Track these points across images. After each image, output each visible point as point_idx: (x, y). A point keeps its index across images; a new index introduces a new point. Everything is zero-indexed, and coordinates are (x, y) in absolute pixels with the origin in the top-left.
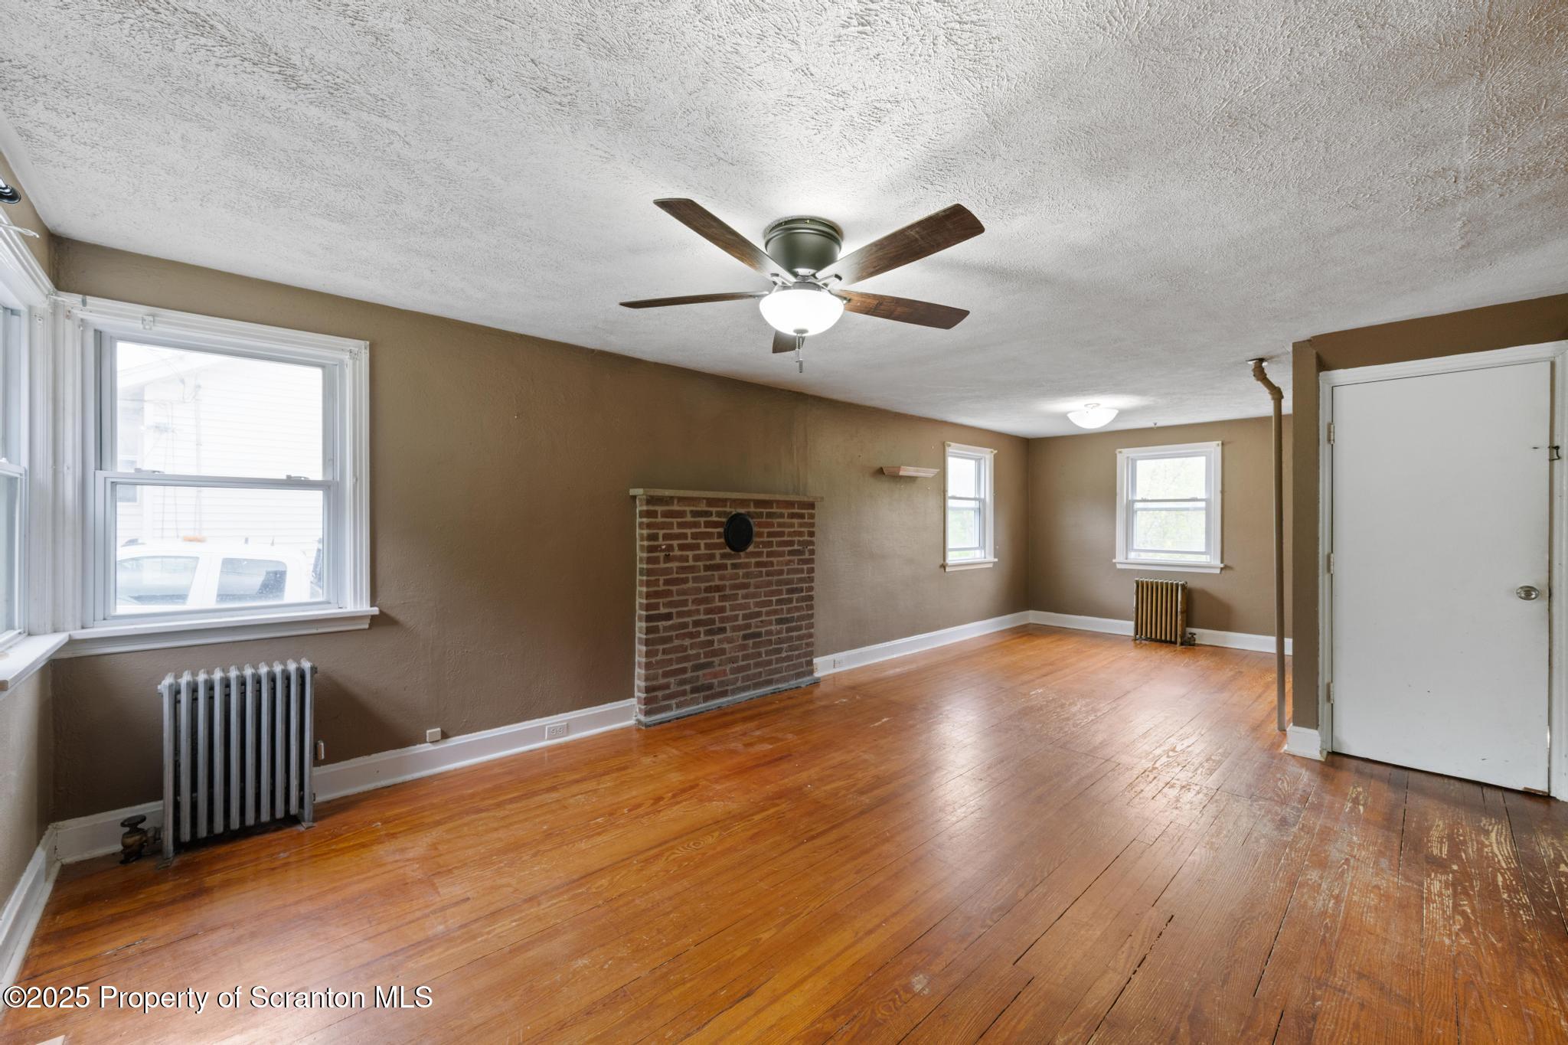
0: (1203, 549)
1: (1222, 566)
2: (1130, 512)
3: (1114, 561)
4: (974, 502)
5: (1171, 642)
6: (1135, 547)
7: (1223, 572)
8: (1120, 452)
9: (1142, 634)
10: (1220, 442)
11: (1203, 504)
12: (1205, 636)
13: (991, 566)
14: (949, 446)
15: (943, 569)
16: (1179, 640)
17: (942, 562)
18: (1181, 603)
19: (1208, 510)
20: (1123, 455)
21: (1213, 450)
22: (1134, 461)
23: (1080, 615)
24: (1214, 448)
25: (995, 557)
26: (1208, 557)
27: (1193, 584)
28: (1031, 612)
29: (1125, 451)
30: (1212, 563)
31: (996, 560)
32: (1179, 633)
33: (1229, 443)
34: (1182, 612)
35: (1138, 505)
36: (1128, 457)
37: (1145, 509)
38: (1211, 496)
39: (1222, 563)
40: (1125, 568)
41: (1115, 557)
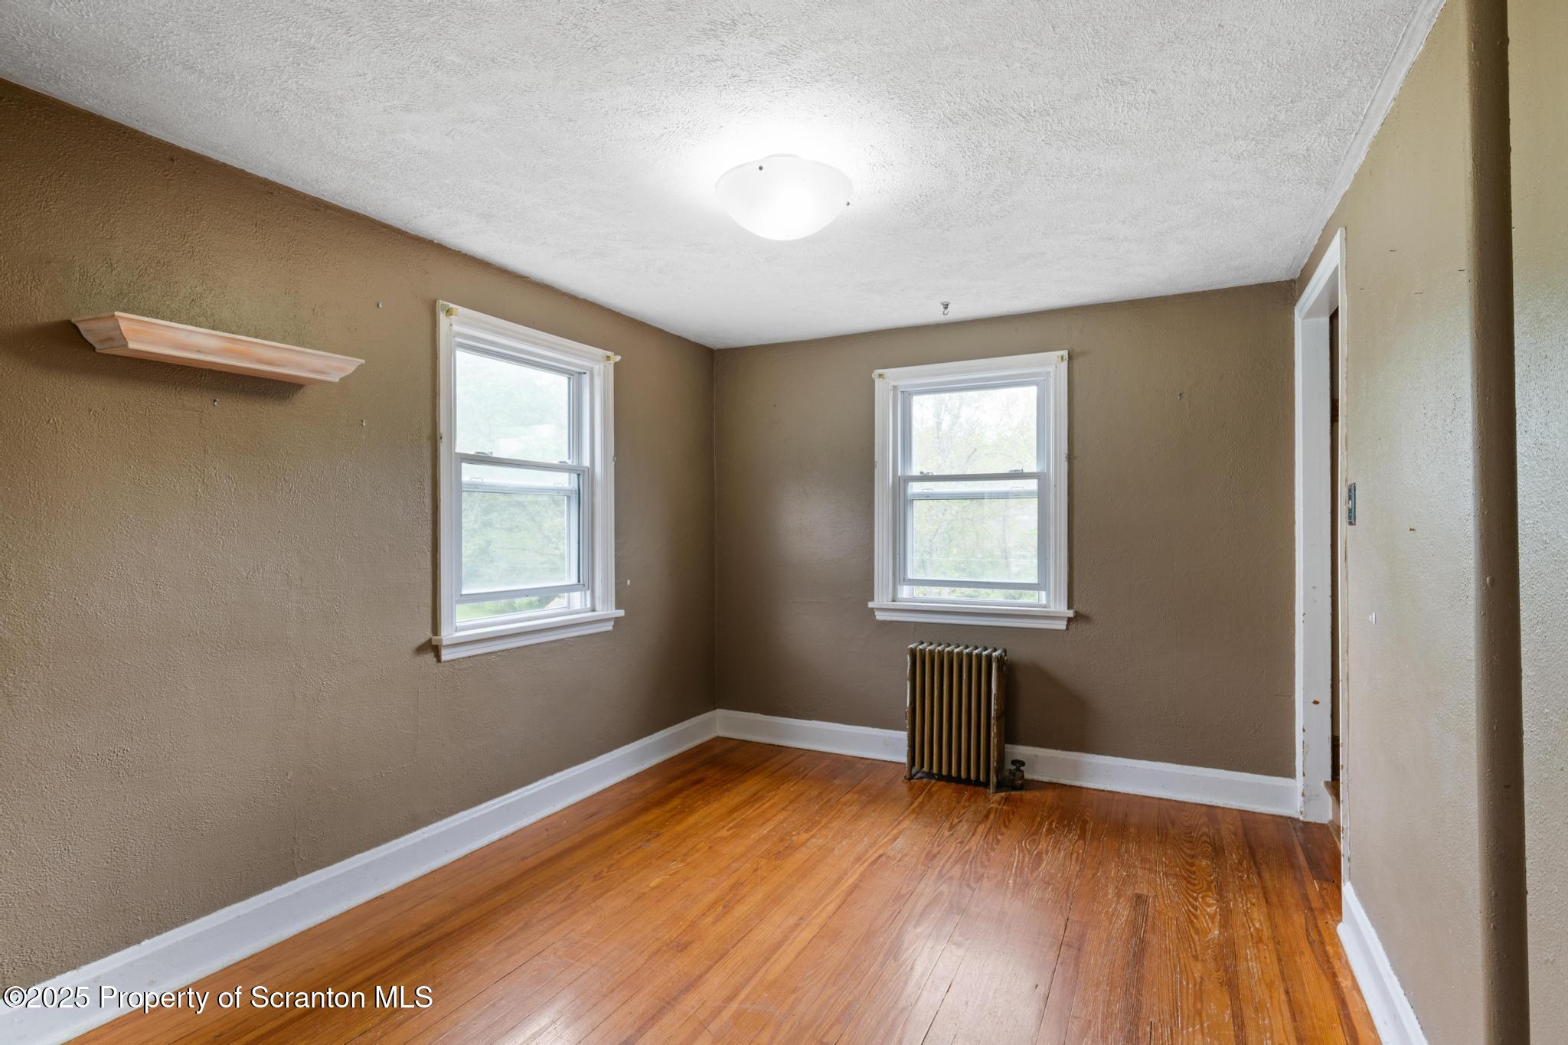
0: (1033, 579)
1: (1071, 614)
2: (901, 503)
3: (871, 605)
4: (566, 475)
5: (977, 783)
6: (910, 576)
7: (1073, 626)
8: (881, 376)
9: (922, 766)
10: (1065, 353)
11: (1032, 485)
12: (1039, 763)
13: (609, 627)
14: (449, 312)
15: (430, 657)
16: (993, 779)
17: (429, 634)
18: (997, 699)
19: (1042, 495)
20: (888, 381)
21: (1051, 369)
22: (907, 397)
23: (809, 718)
24: (1053, 364)
25: (618, 607)
26: (1043, 594)
27: (1020, 652)
28: (720, 713)
29: (888, 372)
30: (1052, 609)
31: (621, 613)
32: (993, 764)
33: (1083, 353)
34: (998, 718)
35: (915, 488)
36: (895, 388)
37: (927, 497)
38: (1048, 469)
39: (1069, 607)
40: (891, 622)
41: (872, 599)
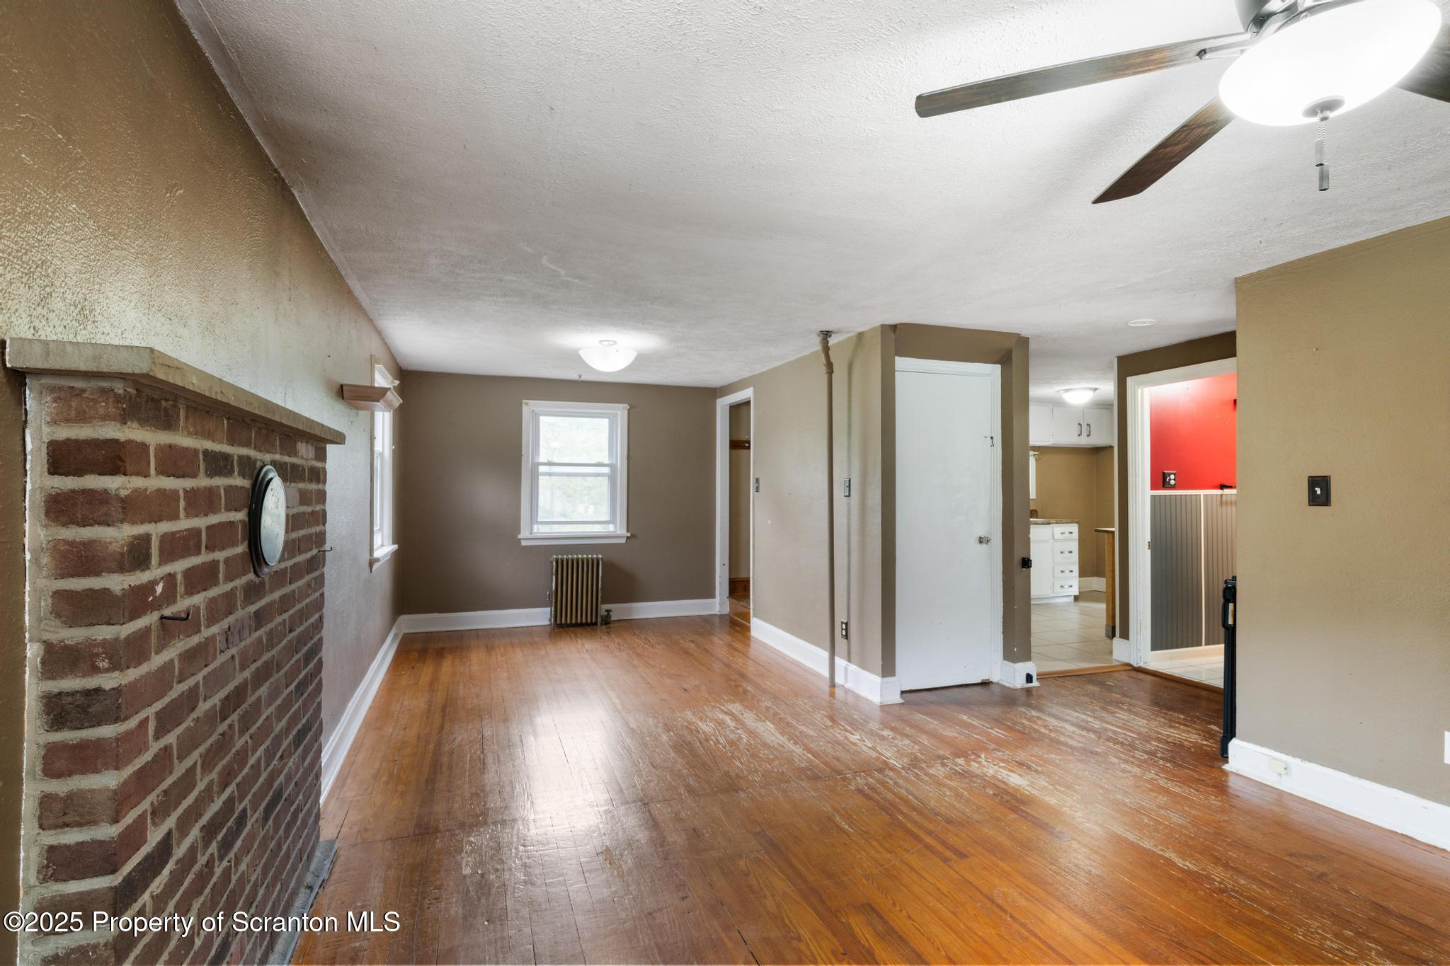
0: (607, 518)
1: (628, 535)
2: (535, 476)
3: (519, 537)
5: (592, 624)
6: (539, 520)
7: (630, 541)
8: (527, 404)
9: (561, 621)
10: (627, 406)
11: (606, 470)
12: (619, 611)
16: (598, 621)
18: (601, 578)
19: (612, 475)
20: (530, 407)
21: (618, 413)
22: (538, 417)
23: (475, 610)
24: (619, 411)
26: (614, 525)
29: (532, 403)
30: (618, 532)
31: (395, 548)
32: (599, 612)
35: (543, 469)
36: (532, 410)
37: (550, 474)
38: (617, 462)
39: (628, 531)
40: (531, 546)
41: (520, 534)
